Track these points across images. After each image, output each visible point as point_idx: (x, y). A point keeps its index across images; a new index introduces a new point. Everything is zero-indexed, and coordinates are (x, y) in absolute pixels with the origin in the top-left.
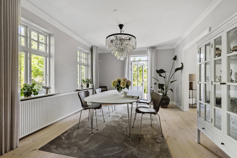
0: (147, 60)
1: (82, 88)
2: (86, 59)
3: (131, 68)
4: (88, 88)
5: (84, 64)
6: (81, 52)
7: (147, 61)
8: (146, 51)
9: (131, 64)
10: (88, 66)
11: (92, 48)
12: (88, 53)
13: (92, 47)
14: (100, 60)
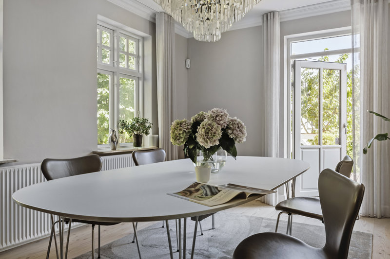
0: (350, 47)
1: (114, 149)
2: (138, 57)
3: (291, 81)
4: (140, 148)
5: (132, 71)
6: (115, 34)
7: (353, 50)
8: (349, 11)
9: (294, 66)
10: (144, 79)
11: (155, 19)
12: (144, 38)
13: (155, 15)
14: (188, 61)
